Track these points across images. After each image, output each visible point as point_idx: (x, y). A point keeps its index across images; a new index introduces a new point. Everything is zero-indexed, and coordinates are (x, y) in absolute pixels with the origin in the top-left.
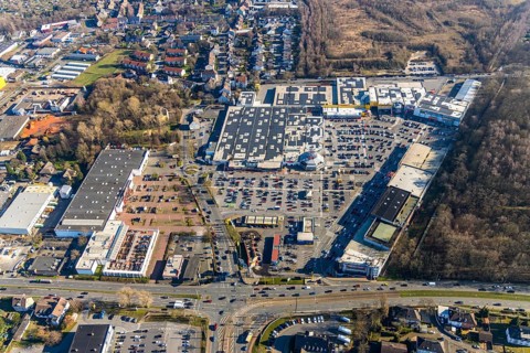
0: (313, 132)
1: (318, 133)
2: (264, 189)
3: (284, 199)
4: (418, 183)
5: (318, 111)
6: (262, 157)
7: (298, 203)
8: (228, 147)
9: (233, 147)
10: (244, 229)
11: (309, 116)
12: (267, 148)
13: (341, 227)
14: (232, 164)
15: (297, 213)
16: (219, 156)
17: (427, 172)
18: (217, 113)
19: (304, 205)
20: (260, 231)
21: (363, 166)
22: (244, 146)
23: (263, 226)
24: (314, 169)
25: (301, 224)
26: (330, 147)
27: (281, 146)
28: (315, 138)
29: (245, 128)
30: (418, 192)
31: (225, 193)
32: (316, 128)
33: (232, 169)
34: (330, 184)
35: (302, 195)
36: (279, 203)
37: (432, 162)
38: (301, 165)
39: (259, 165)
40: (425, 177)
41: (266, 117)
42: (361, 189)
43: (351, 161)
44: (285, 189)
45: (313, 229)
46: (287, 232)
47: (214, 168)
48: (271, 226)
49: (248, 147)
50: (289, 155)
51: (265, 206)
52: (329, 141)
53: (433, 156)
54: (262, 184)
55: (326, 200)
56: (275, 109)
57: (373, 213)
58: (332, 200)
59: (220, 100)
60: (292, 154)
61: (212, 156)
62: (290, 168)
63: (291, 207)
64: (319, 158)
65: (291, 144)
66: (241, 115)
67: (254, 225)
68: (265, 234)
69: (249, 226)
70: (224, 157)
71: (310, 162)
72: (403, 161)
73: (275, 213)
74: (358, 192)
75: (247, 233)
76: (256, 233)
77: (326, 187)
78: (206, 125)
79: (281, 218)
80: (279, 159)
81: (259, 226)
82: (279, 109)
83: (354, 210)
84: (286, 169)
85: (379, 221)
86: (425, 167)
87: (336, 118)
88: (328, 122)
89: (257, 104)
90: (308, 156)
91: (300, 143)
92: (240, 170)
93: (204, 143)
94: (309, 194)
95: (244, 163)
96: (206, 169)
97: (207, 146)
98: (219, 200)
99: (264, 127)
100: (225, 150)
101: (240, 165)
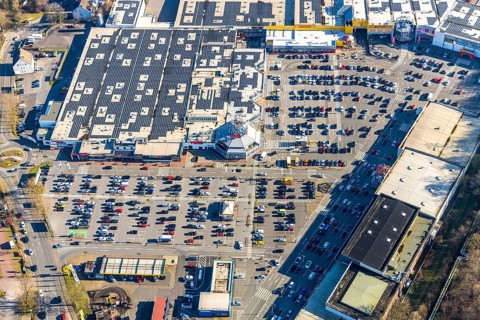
0: (245, 81)
1: (253, 82)
2: (143, 199)
3: (181, 220)
4: (434, 188)
5: (256, 38)
6: (145, 132)
7: (207, 227)
8: (82, 111)
9: (91, 112)
10: (99, 285)
11: (241, 47)
12: (155, 113)
13: (285, 279)
14: (87, 148)
15: (203, 249)
16: (62, 131)
17: (452, 163)
18: (69, 39)
19: (218, 232)
20: (130, 288)
21: (334, 149)
22: (113, 109)
23: (137, 279)
24: (242, 157)
25: (208, 271)
26: (274, 111)
27: (182, 110)
28: (247, 93)
29: (117, 72)
30: (433, 206)
31: (68, 206)
32: (250, 71)
33: (86, 158)
34: (271, 188)
35: (215, 212)
36: (170, 229)
37: (462, 142)
38: (217, 149)
39: (139, 150)
40: (447, 176)
41: (160, 49)
42: (326, 198)
43: (312, 140)
44: (184, 200)
45: (230, 284)
46: (181, 291)
47: (53, 155)
48: (151, 279)
49: (120, 112)
50: (195, 128)
51: (144, 235)
52: (273, 98)
53: (464, 129)
54: (141, 189)
55: (259, 220)
56: (177, 34)
57: (346, 253)
58: (270, 221)
59: (76, 14)
60: (202, 128)
61: (51, 129)
62: (197, 153)
63: (193, 237)
64: (253, 134)
65: (203, 105)
66: (113, 46)
67: (119, 278)
68: (138, 294)
69: (108, 278)
70: (73, 133)
71: (234, 143)
72: (408, 141)
73: (161, 249)
74: (321, 204)
75: (104, 294)
76: (121, 292)
77: (261, 193)
78: (46, 65)
79: (172, 259)
80: (177, 135)
81: (128, 278)
82: (185, 33)
83: (311, 243)
84: (190, 156)
85: (356, 268)
86: (448, 153)
87: (289, 52)
88: (274, 60)
89: (144, 22)
90: (231, 130)
91: (218, 104)
92: (101, 158)
93: (39, 103)
94: (228, 211)
95: (109, 145)
96: (37, 158)
97: (43, 109)
98: (57, 223)
99: (154, 71)
100: (76, 119)
101: (102, 150)
